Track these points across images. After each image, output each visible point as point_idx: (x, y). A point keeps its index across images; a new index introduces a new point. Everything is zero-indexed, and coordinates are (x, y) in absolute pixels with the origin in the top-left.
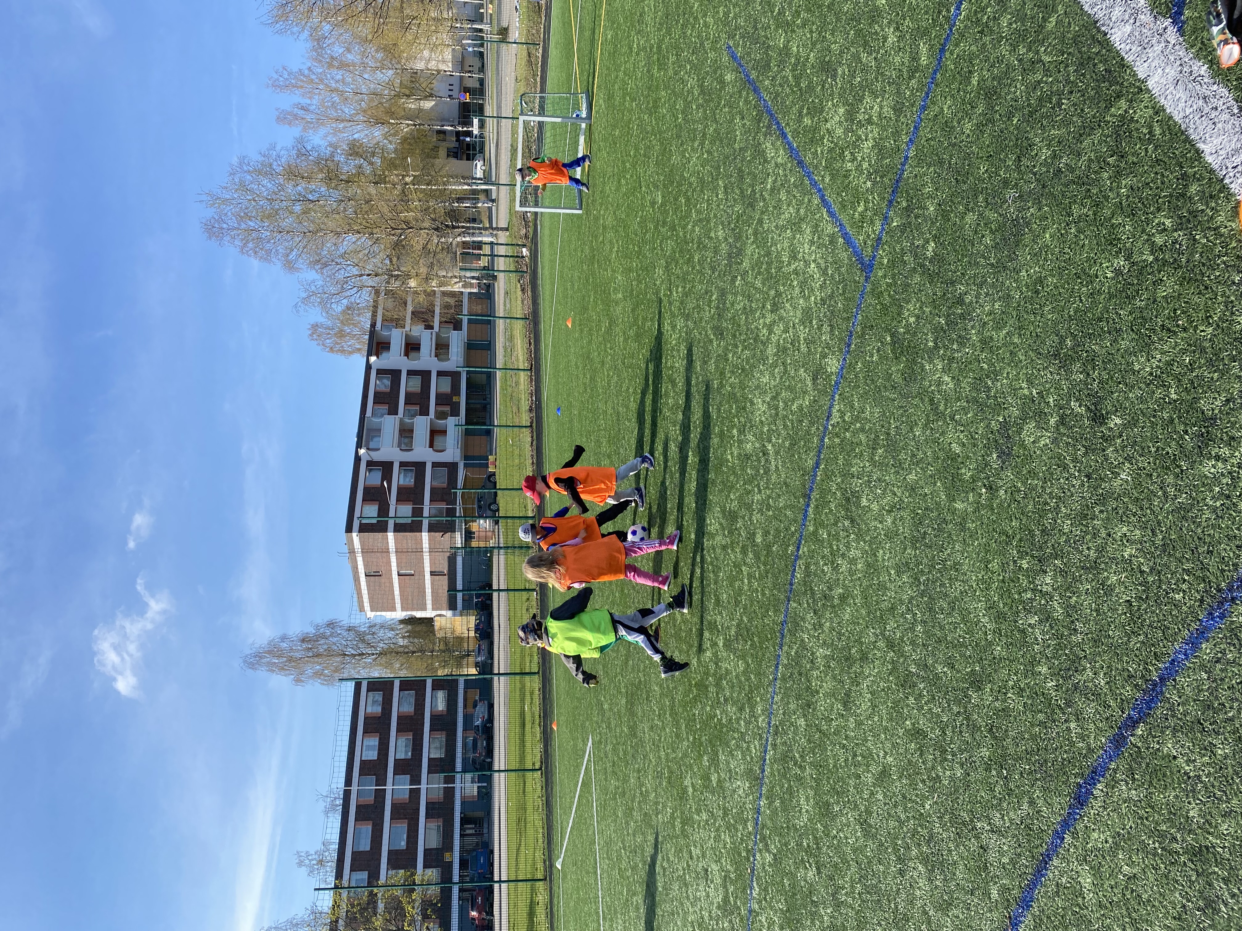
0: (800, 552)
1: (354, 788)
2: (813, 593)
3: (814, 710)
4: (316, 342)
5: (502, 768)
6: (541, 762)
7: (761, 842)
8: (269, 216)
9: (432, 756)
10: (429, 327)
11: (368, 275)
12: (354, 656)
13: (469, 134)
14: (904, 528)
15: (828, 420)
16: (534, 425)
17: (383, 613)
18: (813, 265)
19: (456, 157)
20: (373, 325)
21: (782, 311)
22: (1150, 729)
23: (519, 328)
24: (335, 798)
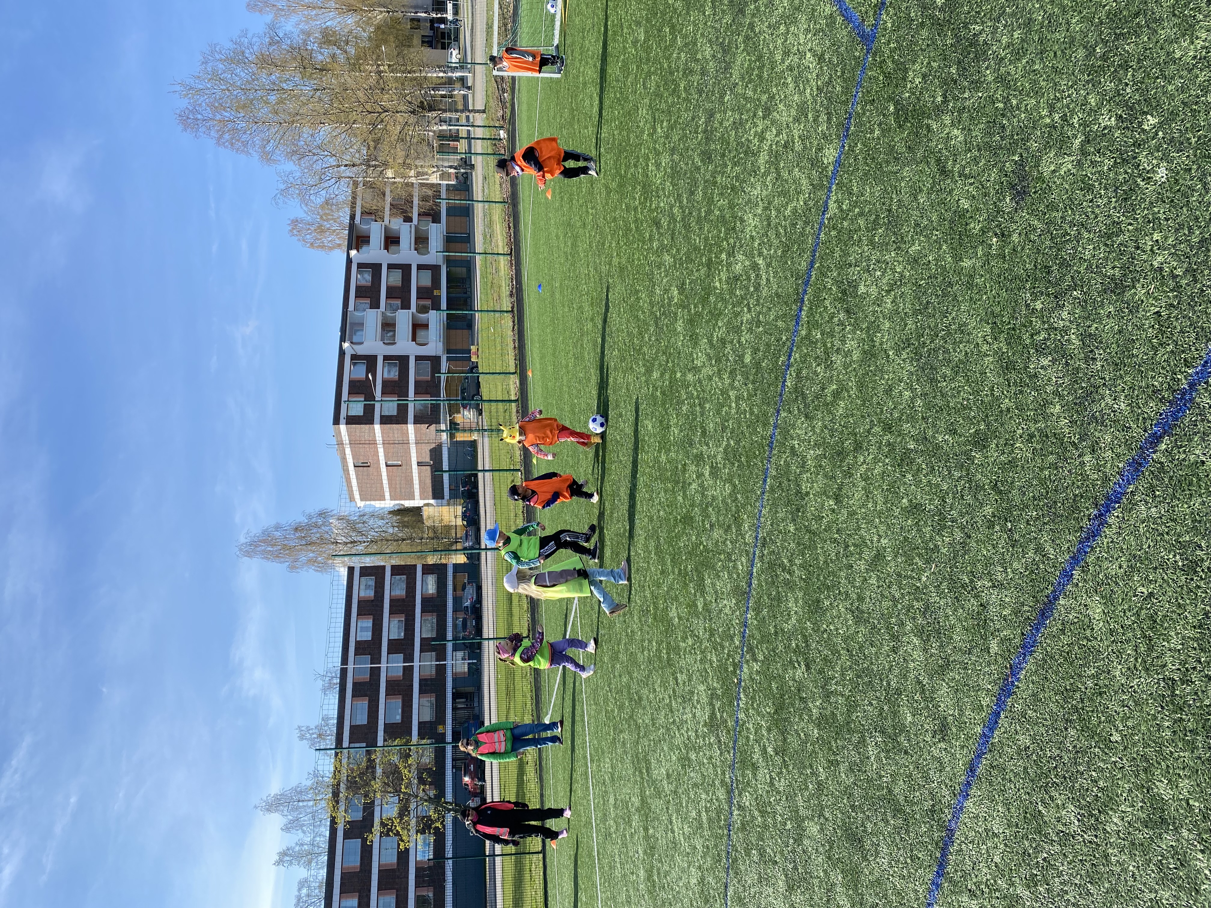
0: (792, 360)
1: (350, 666)
2: (804, 396)
3: (803, 513)
4: (297, 238)
5: (491, 636)
6: (529, 631)
7: (747, 653)
8: (244, 107)
9: (424, 636)
10: (408, 219)
11: (346, 166)
12: (346, 543)
13: (443, 21)
14: (904, 304)
15: (823, 214)
16: (515, 309)
17: (373, 503)
18: (809, 55)
19: (431, 46)
20: (353, 217)
21: (775, 114)
22: (1176, 440)
23: (498, 213)
24: (332, 677)
